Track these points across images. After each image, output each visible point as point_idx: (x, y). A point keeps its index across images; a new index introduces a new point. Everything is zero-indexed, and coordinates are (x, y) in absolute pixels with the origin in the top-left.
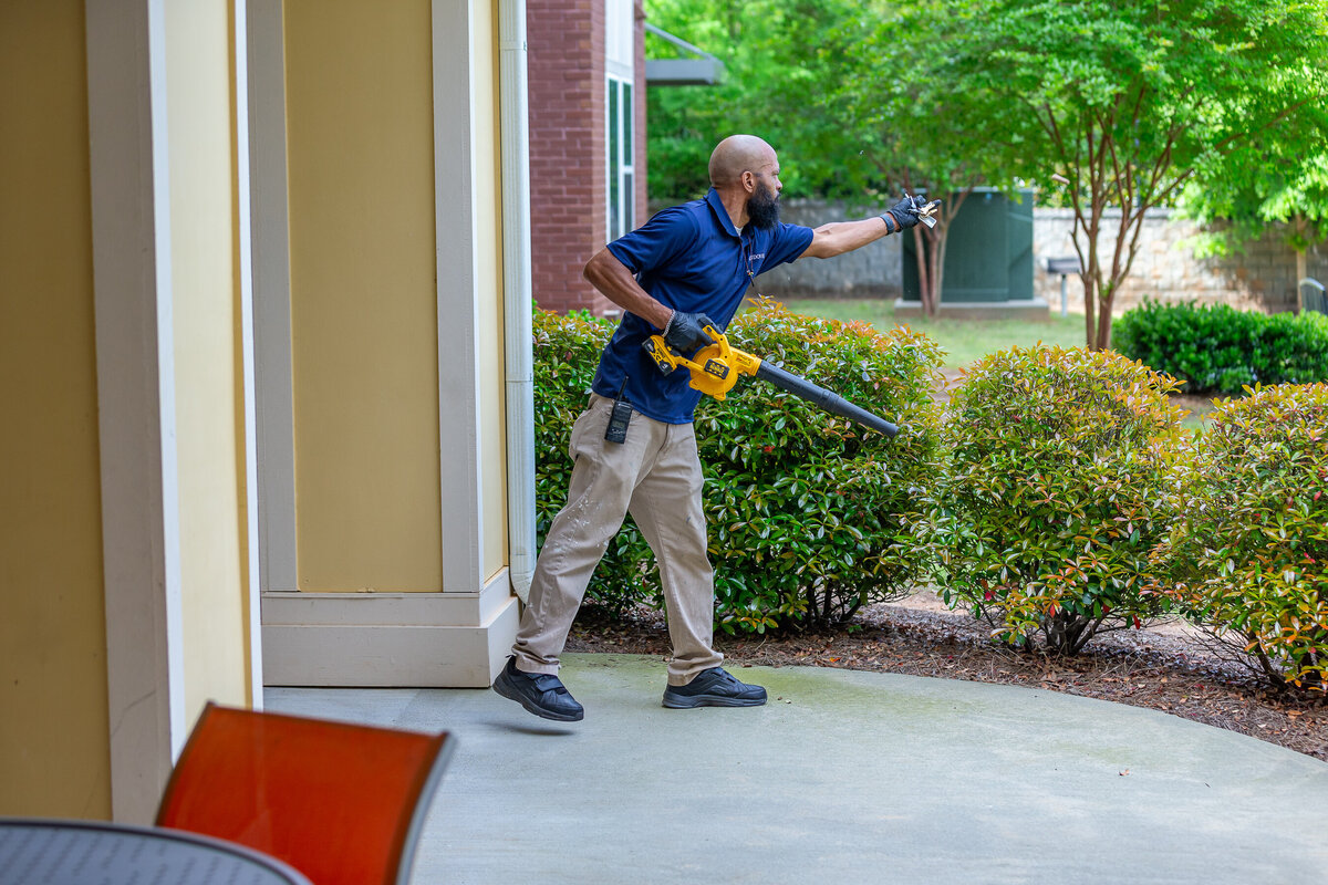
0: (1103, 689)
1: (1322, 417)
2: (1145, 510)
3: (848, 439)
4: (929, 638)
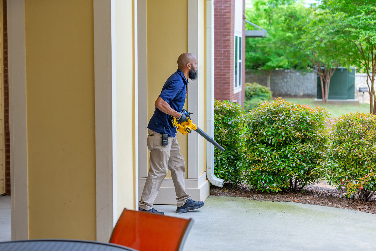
0: (375, 211)
3: (302, 138)
4: (325, 195)
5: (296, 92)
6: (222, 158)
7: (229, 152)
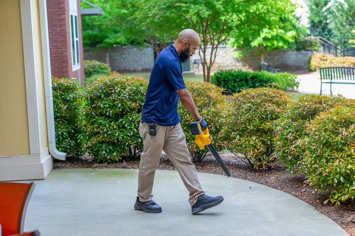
0: (208, 170)
1: (261, 96)
2: (217, 123)
3: (138, 108)
5: (134, 67)
6: (63, 132)
7: (70, 127)
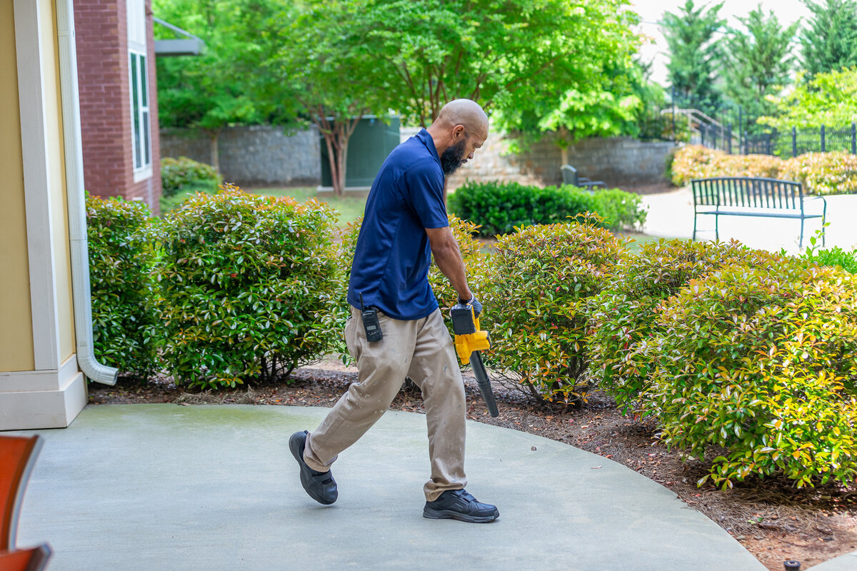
1: (559, 243)
3: (282, 268)
4: (336, 385)
5: (276, 174)
6: (110, 322)
7: (126, 309)
